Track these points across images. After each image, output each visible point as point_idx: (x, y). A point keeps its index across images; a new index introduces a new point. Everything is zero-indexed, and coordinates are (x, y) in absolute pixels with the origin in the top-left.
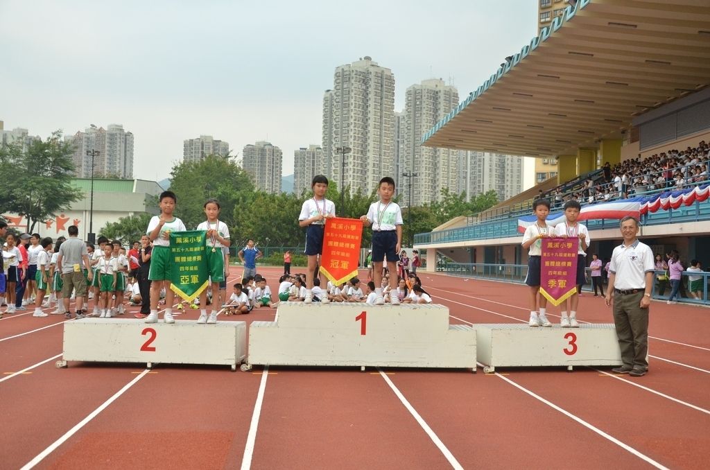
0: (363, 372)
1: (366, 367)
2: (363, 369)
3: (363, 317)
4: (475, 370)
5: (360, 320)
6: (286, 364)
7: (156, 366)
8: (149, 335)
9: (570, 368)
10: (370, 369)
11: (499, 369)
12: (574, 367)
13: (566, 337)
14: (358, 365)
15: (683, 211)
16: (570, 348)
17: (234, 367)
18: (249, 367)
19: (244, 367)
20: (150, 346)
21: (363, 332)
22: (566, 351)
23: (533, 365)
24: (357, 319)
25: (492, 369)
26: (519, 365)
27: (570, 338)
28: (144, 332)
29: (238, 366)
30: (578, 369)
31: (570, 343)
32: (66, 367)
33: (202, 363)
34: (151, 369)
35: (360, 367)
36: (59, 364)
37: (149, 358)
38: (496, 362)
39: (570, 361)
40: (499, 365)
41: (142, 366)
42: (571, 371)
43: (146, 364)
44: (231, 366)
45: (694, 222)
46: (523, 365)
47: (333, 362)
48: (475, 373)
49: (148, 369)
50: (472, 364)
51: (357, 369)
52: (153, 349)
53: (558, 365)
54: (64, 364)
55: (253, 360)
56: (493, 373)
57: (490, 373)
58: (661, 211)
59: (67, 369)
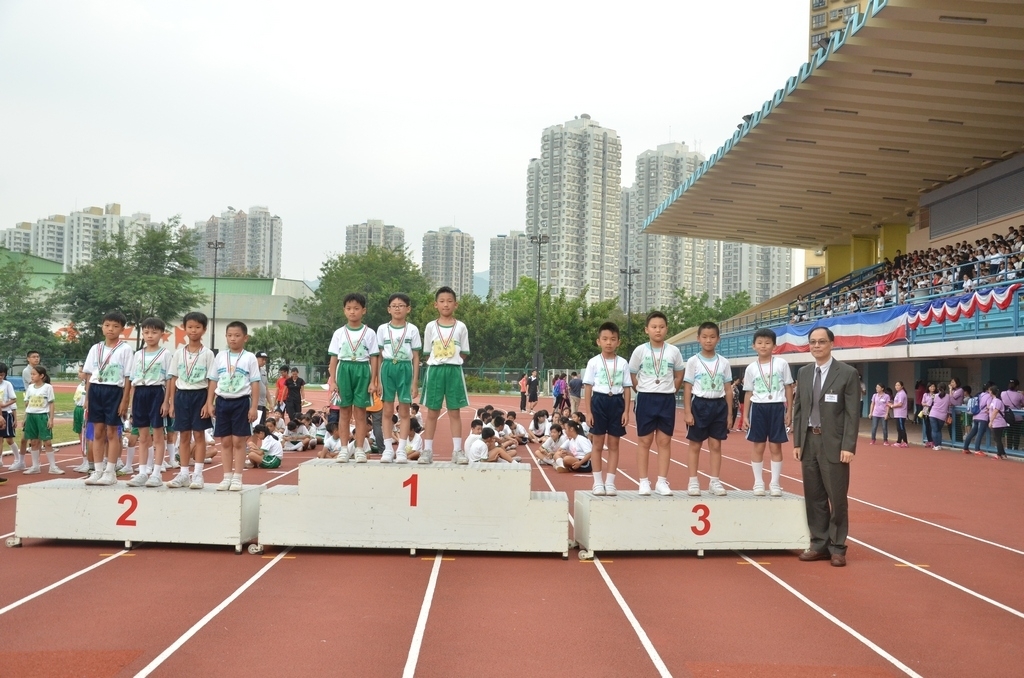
0: (413, 556)
1: (417, 550)
2: (413, 552)
3: (413, 481)
4: (565, 555)
5: (409, 486)
6: (309, 545)
7: (137, 546)
8: (128, 504)
9: (701, 553)
10: (421, 553)
11: (600, 555)
12: (705, 551)
13: (695, 510)
14: (405, 546)
15: (965, 324)
16: (701, 526)
17: (238, 548)
18: (259, 548)
19: (252, 549)
20: (129, 518)
21: (414, 502)
22: (694, 529)
23: (648, 549)
24: (405, 484)
25: (591, 554)
26: (629, 549)
27: (701, 512)
28: (122, 501)
29: (245, 546)
30: (710, 554)
31: (701, 518)
32: (20, 545)
33: (197, 542)
34: (130, 549)
35: (408, 550)
36: (11, 542)
37: (127, 535)
38: (595, 544)
39: (701, 544)
40: (600, 548)
41: (119, 545)
42: (701, 557)
43: (124, 542)
44: (234, 547)
45: (972, 341)
46: (634, 549)
47: (371, 542)
48: (566, 559)
49: (127, 549)
50: (562, 546)
51: (405, 552)
52: (133, 523)
53: (682, 549)
54: (17, 542)
55: (266, 538)
56: (592, 559)
57: (587, 559)
58: (934, 324)
59: (20, 549)
